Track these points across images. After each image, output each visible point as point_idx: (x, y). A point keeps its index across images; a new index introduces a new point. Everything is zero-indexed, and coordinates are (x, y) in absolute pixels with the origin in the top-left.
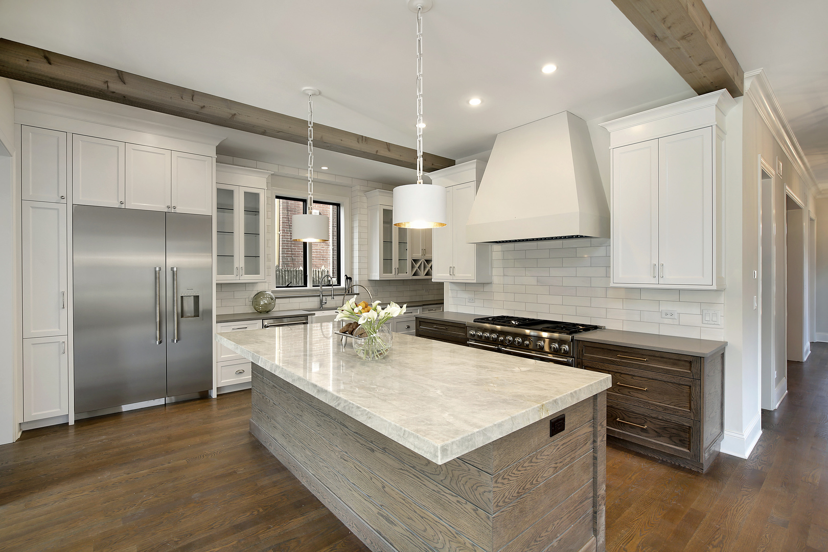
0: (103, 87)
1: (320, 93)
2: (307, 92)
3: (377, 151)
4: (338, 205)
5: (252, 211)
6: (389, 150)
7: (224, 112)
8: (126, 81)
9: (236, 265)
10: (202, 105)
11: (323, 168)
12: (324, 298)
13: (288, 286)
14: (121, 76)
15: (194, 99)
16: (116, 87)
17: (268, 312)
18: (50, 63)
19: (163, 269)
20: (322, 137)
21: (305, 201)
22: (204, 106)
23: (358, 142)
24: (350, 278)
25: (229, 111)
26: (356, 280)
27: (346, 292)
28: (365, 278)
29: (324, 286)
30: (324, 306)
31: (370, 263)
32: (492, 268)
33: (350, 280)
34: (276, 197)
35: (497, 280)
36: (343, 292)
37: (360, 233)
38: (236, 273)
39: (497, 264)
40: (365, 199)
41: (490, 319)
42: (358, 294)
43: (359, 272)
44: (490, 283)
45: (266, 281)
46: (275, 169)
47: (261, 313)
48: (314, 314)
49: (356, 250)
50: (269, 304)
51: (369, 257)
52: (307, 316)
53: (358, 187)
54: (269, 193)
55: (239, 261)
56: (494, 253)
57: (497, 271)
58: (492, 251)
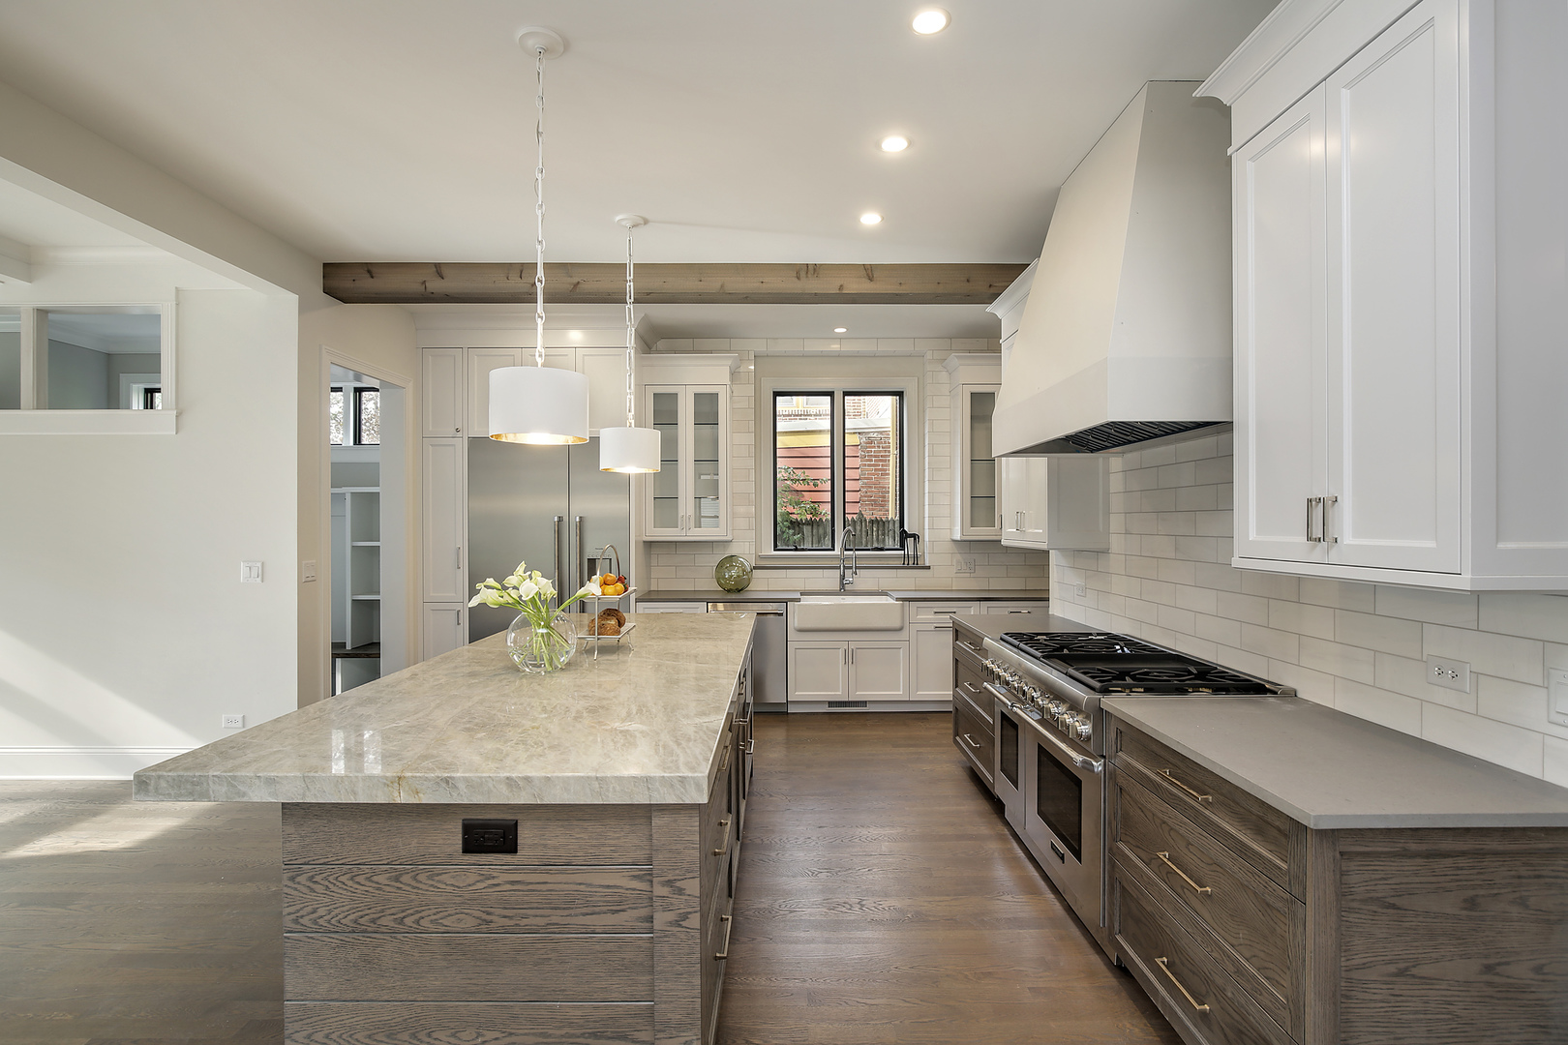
0: (420, 288)
1: (646, 222)
2: (624, 223)
3: (841, 287)
4: (900, 394)
5: (707, 420)
6: (871, 279)
8: (444, 275)
9: (681, 512)
11: (837, 330)
12: (850, 573)
13: (796, 550)
14: (438, 269)
16: (435, 285)
17: (739, 591)
18: (372, 277)
19: (566, 519)
20: (722, 286)
21: (831, 394)
23: (798, 278)
24: (914, 536)
25: (569, 280)
26: (927, 539)
27: (906, 563)
28: (945, 536)
29: (869, 550)
30: (847, 587)
31: (951, 505)
32: (1107, 513)
33: (915, 539)
34: (776, 394)
35: (1116, 543)
36: (899, 563)
37: (931, 445)
38: (682, 525)
39: (1117, 503)
40: (943, 376)
41: (1039, 637)
42: (929, 568)
43: (931, 523)
44: (1106, 552)
45: (729, 538)
46: (760, 346)
47: (729, 591)
48: (799, 600)
49: (927, 479)
50: (738, 576)
51: (952, 494)
52: (786, 601)
53: (929, 355)
54: (750, 390)
55: (686, 506)
56: (1112, 477)
57: (1116, 523)
58: (1107, 473)
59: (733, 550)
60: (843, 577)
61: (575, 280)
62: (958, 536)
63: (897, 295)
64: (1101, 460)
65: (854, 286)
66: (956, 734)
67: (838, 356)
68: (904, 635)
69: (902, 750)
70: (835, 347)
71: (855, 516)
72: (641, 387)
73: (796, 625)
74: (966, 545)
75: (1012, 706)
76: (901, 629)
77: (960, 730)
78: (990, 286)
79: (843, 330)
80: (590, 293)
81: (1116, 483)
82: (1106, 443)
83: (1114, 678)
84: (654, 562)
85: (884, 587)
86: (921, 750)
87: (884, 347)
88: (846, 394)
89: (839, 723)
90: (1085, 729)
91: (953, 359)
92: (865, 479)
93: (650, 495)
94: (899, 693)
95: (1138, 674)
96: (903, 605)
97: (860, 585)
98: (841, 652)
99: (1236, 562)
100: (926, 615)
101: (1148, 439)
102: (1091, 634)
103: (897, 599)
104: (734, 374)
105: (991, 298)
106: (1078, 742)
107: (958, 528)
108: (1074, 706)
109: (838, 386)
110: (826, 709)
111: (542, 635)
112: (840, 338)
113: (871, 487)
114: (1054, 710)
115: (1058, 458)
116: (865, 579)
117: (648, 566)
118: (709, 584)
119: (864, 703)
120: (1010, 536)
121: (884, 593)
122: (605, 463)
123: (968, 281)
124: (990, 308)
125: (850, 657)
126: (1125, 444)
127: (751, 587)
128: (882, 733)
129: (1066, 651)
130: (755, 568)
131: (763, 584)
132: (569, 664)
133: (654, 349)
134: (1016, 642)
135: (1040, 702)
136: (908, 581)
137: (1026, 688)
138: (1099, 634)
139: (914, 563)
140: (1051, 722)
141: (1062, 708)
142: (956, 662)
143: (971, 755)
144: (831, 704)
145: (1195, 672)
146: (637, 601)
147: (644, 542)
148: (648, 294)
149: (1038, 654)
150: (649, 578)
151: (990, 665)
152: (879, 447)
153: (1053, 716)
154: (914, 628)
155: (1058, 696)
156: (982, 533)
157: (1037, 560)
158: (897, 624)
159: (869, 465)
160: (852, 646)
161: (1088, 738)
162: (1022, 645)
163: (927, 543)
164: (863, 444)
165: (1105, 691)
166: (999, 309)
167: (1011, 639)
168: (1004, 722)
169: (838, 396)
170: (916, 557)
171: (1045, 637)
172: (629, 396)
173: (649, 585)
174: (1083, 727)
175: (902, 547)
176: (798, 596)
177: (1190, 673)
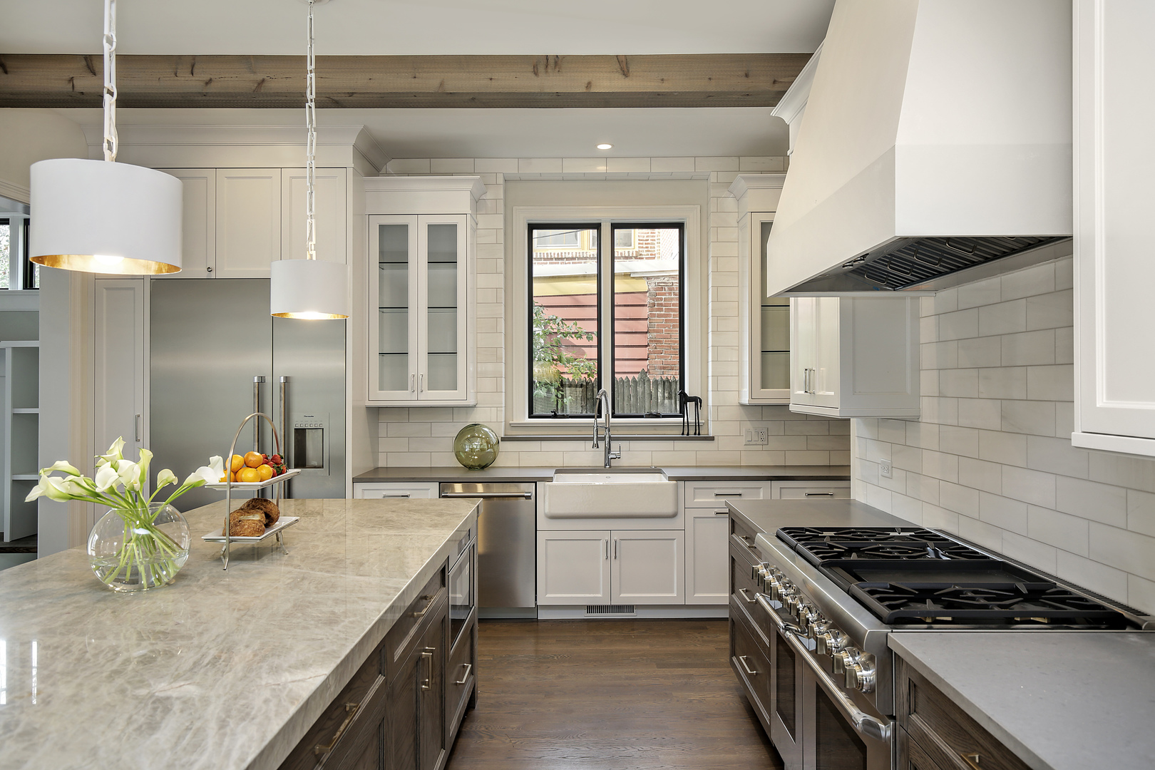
0: (67, 87)
3: (589, 85)
4: (680, 226)
5: (443, 258)
6: (626, 73)
7: (240, 81)
8: (96, 70)
9: (412, 371)
10: (207, 77)
11: (599, 146)
12: (614, 445)
13: (556, 417)
14: (89, 63)
15: (195, 71)
16: (86, 83)
17: (483, 468)
18: (95, 75)
19: (268, 379)
20: (442, 84)
22: (211, 80)
23: (536, 73)
24: (696, 400)
25: (252, 77)
26: (710, 403)
27: (686, 432)
28: (732, 399)
29: (642, 417)
30: (614, 463)
31: (739, 362)
32: (917, 370)
33: (696, 404)
34: (532, 227)
35: (928, 410)
36: (677, 433)
37: (716, 287)
38: (413, 387)
39: (928, 356)
40: (730, 203)
41: (825, 534)
42: (712, 439)
43: (716, 384)
44: (915, 420)
45: (471, 402)
46: (510, 167)
47: (471, 468)
48: (550, 479)
49: (710, 330)
50: (482, 450)
51: (739, 348)
52: (534, 481)
53: (713, 178)
54: (499, 221)
55: (418, 363)
56: (923, 322)
57: (928, 382)
58: (917, 317)
59: (476, 417)
60: (608, 450)
61: (259, 77)
62: (746, 400)
63: (659, 94)
64: (908, 301)
65: (608, 83)
66: (733, 653)
67: (606, 179)
68: (677, 524)
69: (667, 671)
70: (601, 169)
71: (637, 376)
72: (362, 216)
73: (547, 511)
74: (757, 411)
75: (786, 629)
76: (674, 516)
77: (738, 649)
78: (775, 82)
79: (607, 147)
80: (277, 94)
81: (927, 329)
82: (908, 276)
83: (911, 600)
84: (382, 432)
85: (657, 463)
86: (692, 671)
87: (659, 168)
88: (615, 226)
89: (598, 634)
90: (867, 675)
91: (740, 182)
92: (654, 331)
93: (375, 350)
94: (672, 596)
95: (944, 595)
96: (677, 486)
97: (625, 462)
98: (602, 545)
99: (1078, 439)
100: (706, 499)
101: (962, 268)
102: (893, 530)
103: (671, 479)
104: (477, 203)
105: (773, 99)
106: (859, 694)
107: (746, 390)
108: (856, 641)
109: (606, 216)
110: (583, 615)
111: (138, 538)
112: (606, 157)
113: (660, 342)
114: (831, 641)
115: (854, 298)
116: (632, 453)
117: (374, 438)
118: (446, 459)
119: (631, 608)
120: (799, 400)
121: (657, 470)
122: (277, 306)
123: (747, 76)
124: (775, 112)
125: (613, 551)
126: (934, 276)
127: (498, 462)
128: (648, 647)
129: (854, 556)
130: (503, 439)
131: (512, 459)
132: (180, 576)
133: (383, 171)
134: (793, 541)
135: (816, 629)
136: (687, 455)
137: (800, 606)
138: (904, 530)
139: (695, 433)
140: (828, 660)
141: (843, 640)
142: (733, 561)
143: (748, 683)
144: (590, 608)
145: (1025, 591)
146: (355, 480)
147: (369, 408)
148: (351, 94)
149: (817, 559)
150: (375, 452)
151: (763, 571)
152: (670, 294)
153: (829, 651)
154: (691, 514)
155: (839, 624)
156: (771, 395)
157: (838, 429)
158: (669, 510)
159: (659, 316)
160: (616, 536)
161: (872, 690)
162: (800, 546)
163: (710, 408)
164: (652, 291)
165: (897, 622)
166: (784, 111)
167: (788, 537)
168: (781, 647)
169: (606, 230)
170: (697, 425)
171: (832, 534)
172: (309, 220)
173: (376, 459)
174: (865, 673)
175: (682, 413)
176: (550, 473)
177: (1017, 592)
